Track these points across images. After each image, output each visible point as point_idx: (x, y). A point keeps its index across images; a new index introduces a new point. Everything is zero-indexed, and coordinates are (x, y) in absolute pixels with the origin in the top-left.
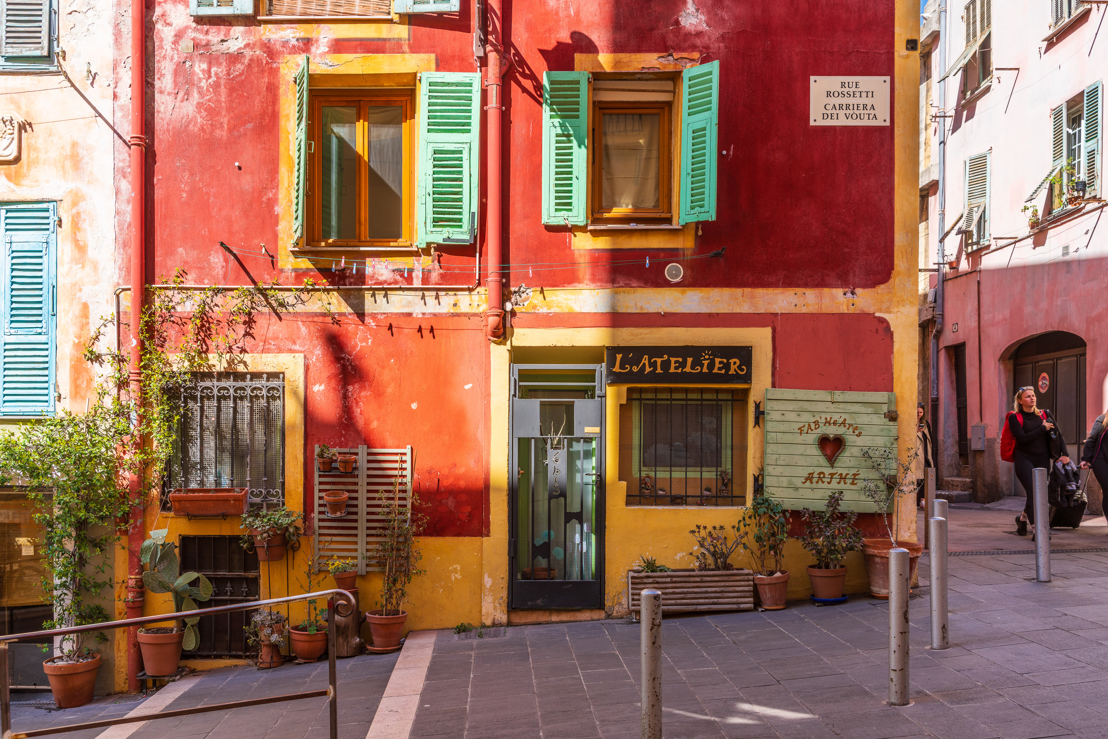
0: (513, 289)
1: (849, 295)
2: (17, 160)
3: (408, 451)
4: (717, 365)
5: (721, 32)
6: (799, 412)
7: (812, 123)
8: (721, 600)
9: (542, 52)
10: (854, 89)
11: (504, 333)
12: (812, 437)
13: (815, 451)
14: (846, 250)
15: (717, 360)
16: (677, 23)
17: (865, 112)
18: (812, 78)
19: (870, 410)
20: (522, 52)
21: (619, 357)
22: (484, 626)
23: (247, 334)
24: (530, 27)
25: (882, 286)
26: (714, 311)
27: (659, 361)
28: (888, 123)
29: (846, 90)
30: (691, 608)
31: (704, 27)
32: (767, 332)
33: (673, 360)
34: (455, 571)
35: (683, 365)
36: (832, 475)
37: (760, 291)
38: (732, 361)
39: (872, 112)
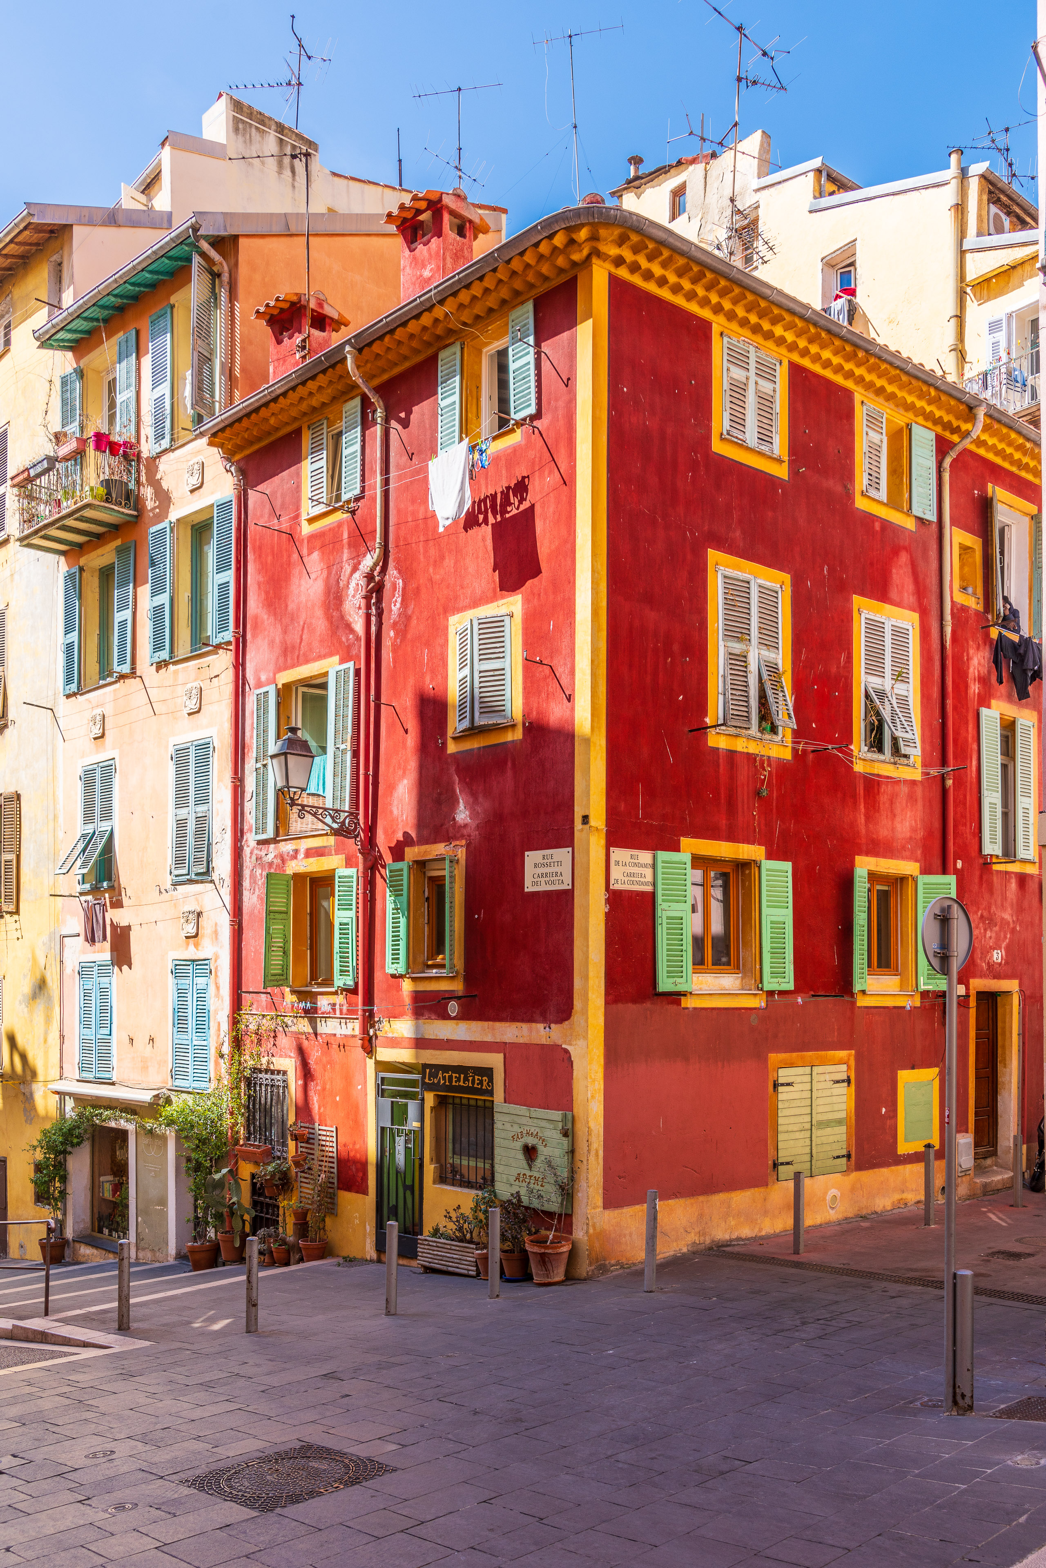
0: (376, 1019)
1: (547, 1029)
2: (196, 936)
3: (334, 1129)
4: (477, 1082)
5: (477, 822)
6: (512, 1123)
7: (526, 890)
8: (460, 1266)
9: (389, 847)
10: (550, 860)
11: (371, 1051)
12: (519, 1145)
13: (521, 1156)
14: (546, 992)
15: (476, 1077)
16: (454, 819)
17: (557, 878)
18: (527, 853)
19: (552, 1126)
20: (381, 850)
21: (428, 1071)
22: (367, 1260)
23: (274, 1045)
24: (386, 832)
25: (567, 1022)
26: (473, 1039)
27: (447, 1075)
28: (570, 887)
29: (545, 861)
30: (445, 1268)
31: (468, 820)
32: (500, 1057)
33: (454, 1075)
34: (356, 1217)
35: (459, 1080)
36: (530, 1176)
37: (498, 1024)
38: (484, 1078)
39: (561, 878)
